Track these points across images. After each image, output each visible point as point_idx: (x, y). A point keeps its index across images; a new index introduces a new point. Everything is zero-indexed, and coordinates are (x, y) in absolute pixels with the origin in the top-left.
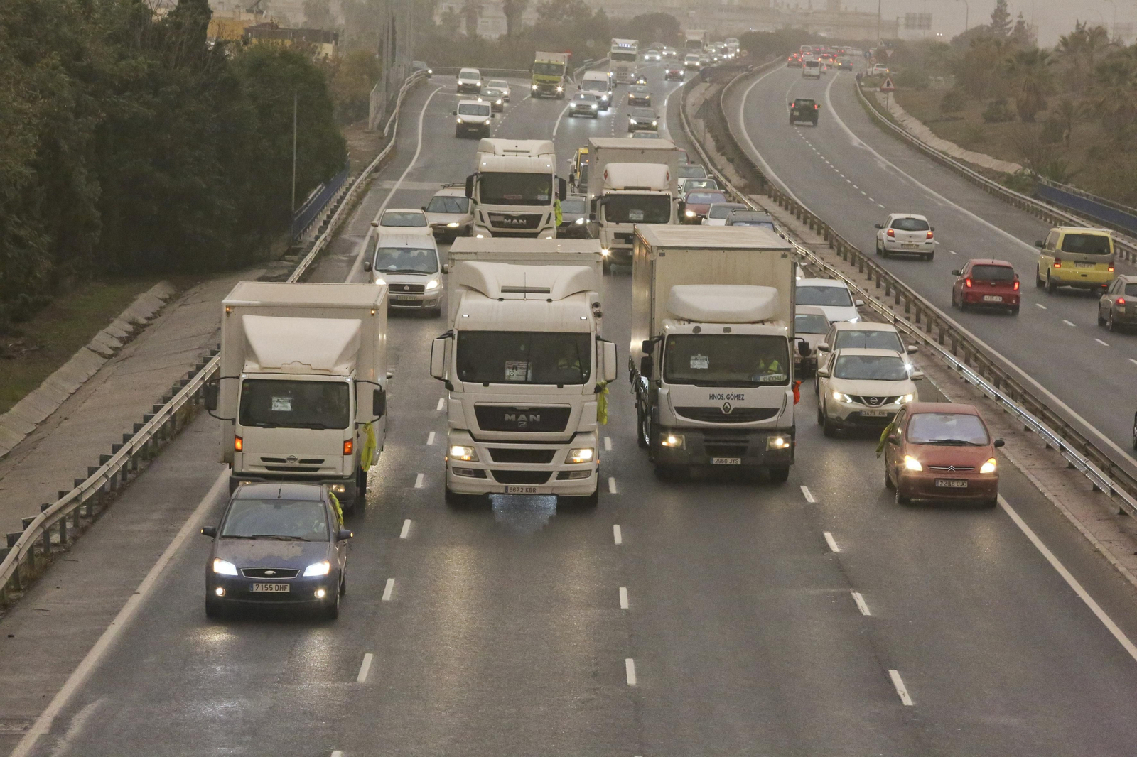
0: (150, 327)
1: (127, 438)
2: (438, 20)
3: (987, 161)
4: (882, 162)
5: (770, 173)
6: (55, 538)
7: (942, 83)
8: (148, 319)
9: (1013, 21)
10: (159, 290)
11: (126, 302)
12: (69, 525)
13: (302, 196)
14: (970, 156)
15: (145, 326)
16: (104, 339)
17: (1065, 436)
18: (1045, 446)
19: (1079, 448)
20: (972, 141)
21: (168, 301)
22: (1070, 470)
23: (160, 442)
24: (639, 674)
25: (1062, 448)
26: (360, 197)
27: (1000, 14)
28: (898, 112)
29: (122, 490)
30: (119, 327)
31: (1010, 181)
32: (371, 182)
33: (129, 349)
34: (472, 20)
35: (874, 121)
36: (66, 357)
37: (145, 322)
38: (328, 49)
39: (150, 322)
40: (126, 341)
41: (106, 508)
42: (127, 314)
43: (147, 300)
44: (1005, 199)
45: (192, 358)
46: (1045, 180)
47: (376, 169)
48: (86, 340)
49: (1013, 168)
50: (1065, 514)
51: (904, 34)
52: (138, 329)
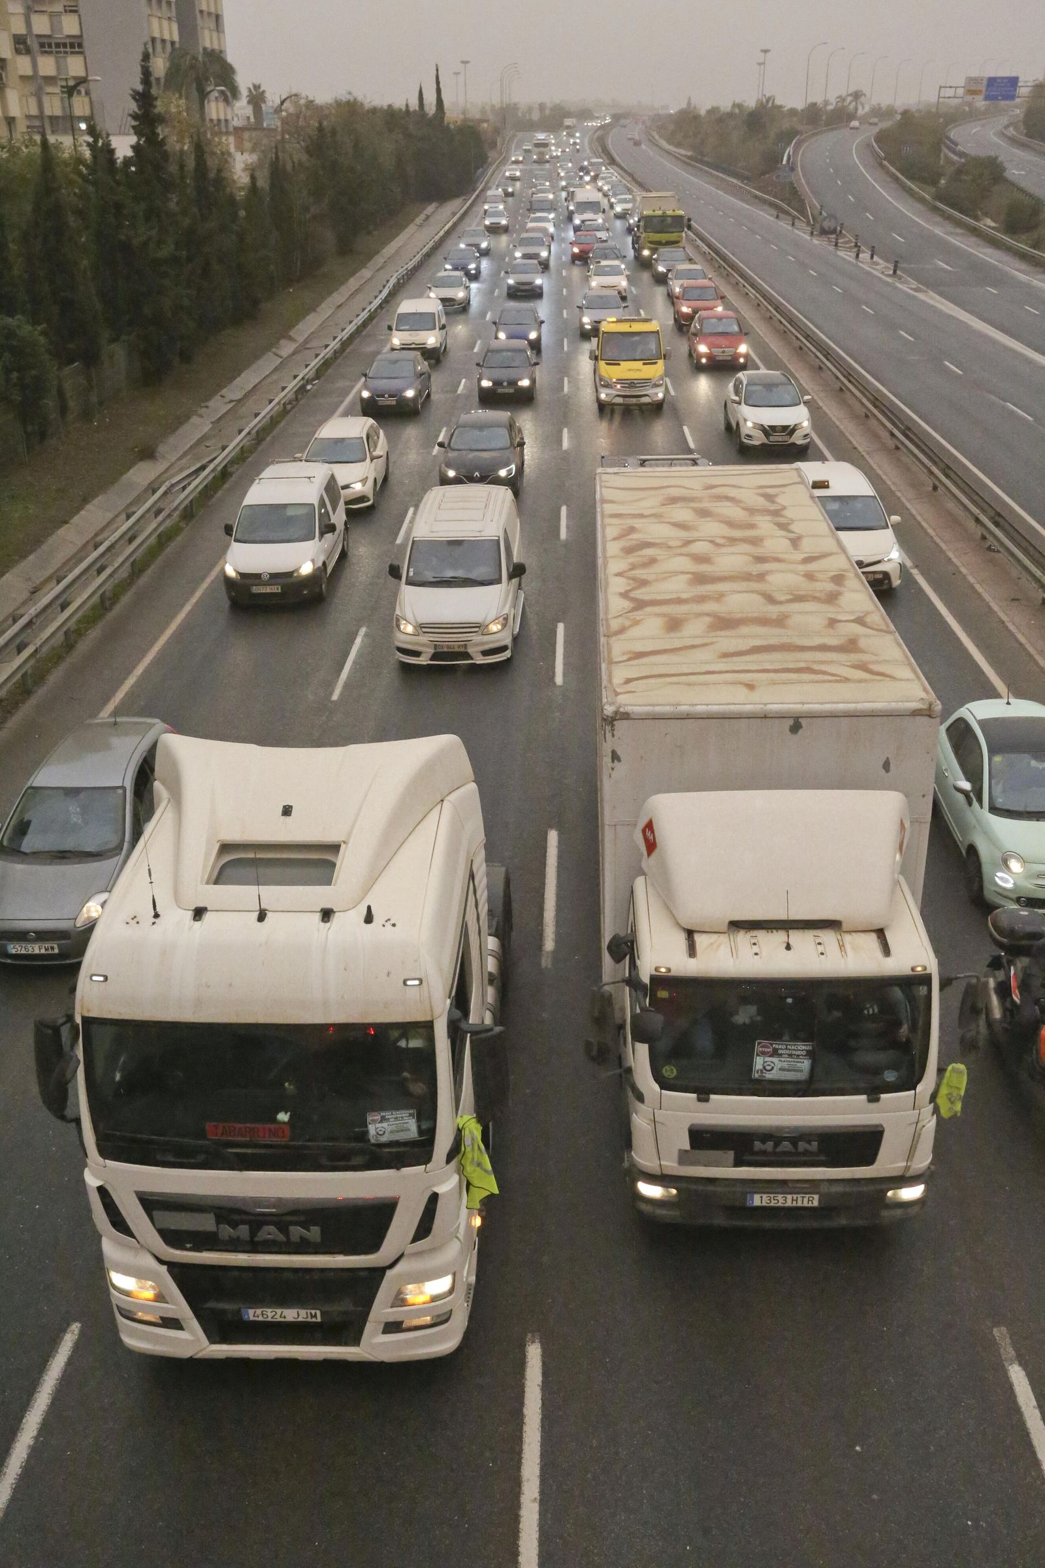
1: (421, 250)
2: (520, 114)
3: (683, 152)
4: (651, 153)
5: (618, 159)
6: (402, 281)
7: (671, 127)
9: (693, 106)
10: (434, 205)
11: (424, 209)
12: (405, 277)
13: (475, 173)
14: (678, 150)
16: (418, 220)
19: (701, 240)
20: (679, 145)
21: (437, 208)
24: (567, 314)
26: (494, 172)
27: (689, 103)
28: (657, 137)
29: (421, 266)
30: (422, 216)
31: (689, 157)
32: (498, 167)
33: (425, 223)
34: (530, 114)
35: (650, 141)
36: (406, 226)
38: (485, 125)
40: (424, 221)
41: (416, 271)
42: (425, 212)
43: (430, 209)
44: (689, 164)
45: (440, 226)
46: (699, 157)
47: (499, 163)
48: (413, 220)
49: (689, 153)
51: (661, 112)
52: (428, 217)
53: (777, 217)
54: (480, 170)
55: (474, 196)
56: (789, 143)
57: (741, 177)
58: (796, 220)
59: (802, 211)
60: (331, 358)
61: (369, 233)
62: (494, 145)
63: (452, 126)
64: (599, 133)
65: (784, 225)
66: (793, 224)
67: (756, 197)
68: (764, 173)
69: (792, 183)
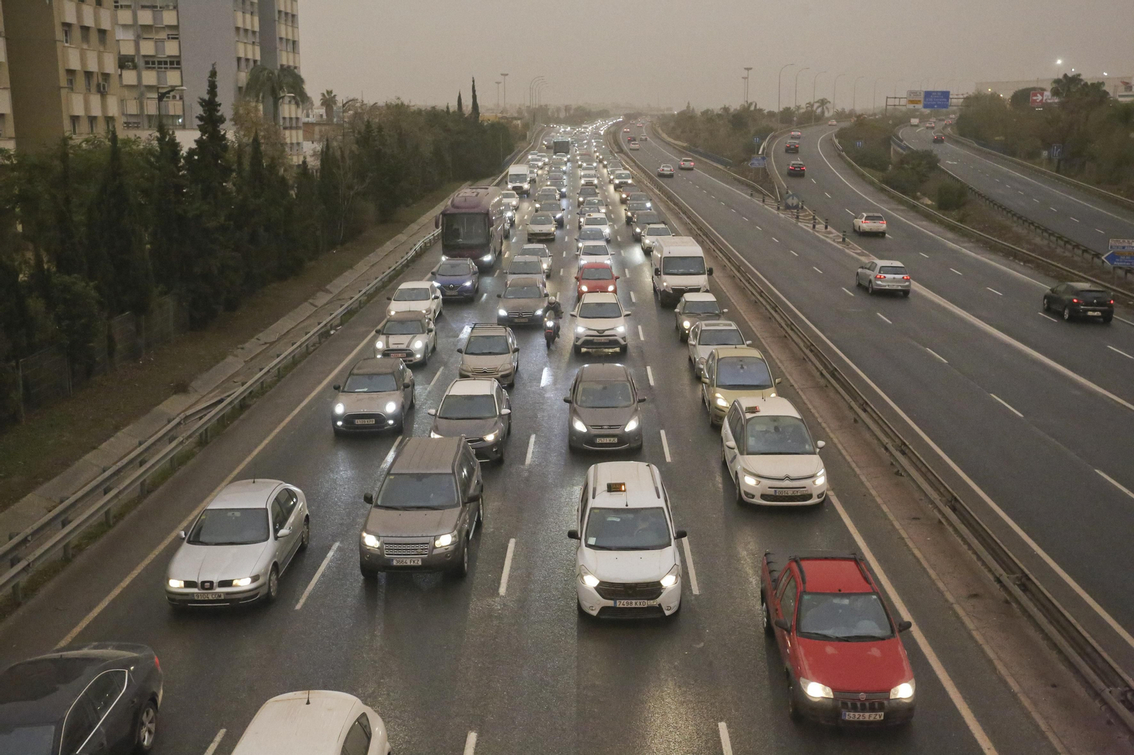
53: (752, 195)
54: (509, 157)
55: (499, 179)
56: (764, 139)
57: (725, 164)
58: (766, 198)
59: (772, 191)
60: (356, 308)
61: (408, 206)
62: (524, 137)
63: (485, 124)
64: (612, 129)
65: (757, 201)
66: (764, 201)
67: (735, 179)
68: (745, 160)
69: (765, 169)
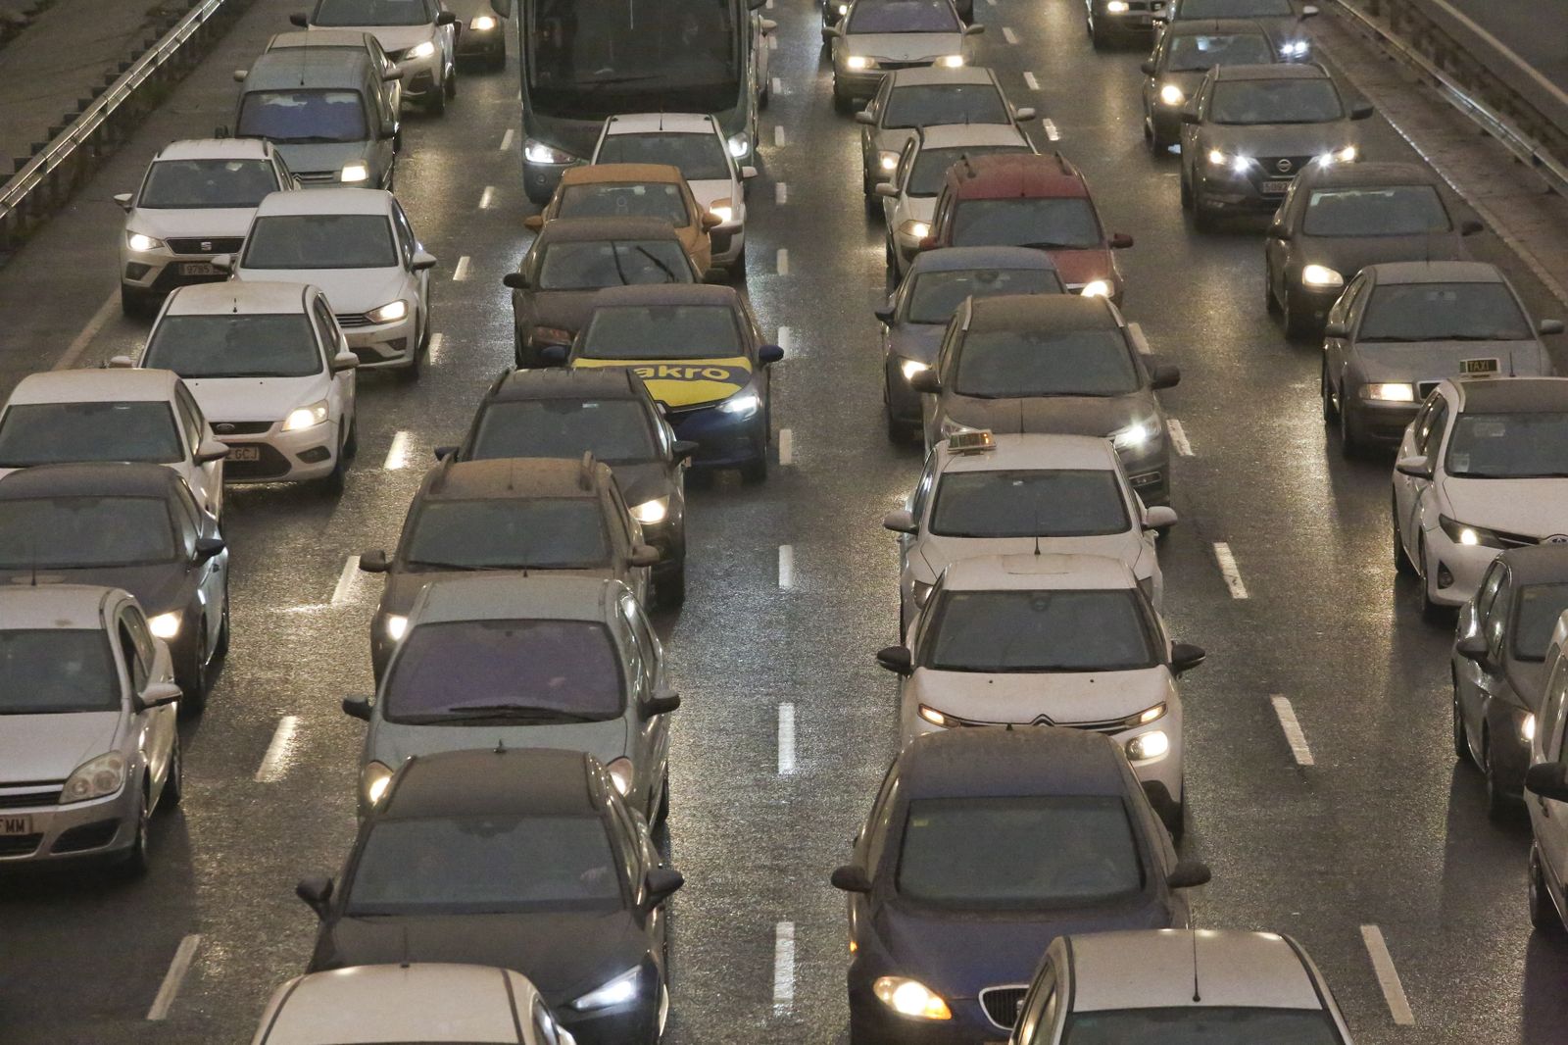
0: (31, 28)
8: (28, 13)
15: (22, 25)
17: (1545, 140)
18: (1511, 160)
22: (1552, 198)
23: (29, 220)
25: (1537, 161)
37: (22, 18)
39: (32, 19)
50: (1535, 270)
